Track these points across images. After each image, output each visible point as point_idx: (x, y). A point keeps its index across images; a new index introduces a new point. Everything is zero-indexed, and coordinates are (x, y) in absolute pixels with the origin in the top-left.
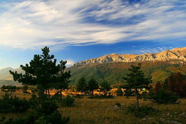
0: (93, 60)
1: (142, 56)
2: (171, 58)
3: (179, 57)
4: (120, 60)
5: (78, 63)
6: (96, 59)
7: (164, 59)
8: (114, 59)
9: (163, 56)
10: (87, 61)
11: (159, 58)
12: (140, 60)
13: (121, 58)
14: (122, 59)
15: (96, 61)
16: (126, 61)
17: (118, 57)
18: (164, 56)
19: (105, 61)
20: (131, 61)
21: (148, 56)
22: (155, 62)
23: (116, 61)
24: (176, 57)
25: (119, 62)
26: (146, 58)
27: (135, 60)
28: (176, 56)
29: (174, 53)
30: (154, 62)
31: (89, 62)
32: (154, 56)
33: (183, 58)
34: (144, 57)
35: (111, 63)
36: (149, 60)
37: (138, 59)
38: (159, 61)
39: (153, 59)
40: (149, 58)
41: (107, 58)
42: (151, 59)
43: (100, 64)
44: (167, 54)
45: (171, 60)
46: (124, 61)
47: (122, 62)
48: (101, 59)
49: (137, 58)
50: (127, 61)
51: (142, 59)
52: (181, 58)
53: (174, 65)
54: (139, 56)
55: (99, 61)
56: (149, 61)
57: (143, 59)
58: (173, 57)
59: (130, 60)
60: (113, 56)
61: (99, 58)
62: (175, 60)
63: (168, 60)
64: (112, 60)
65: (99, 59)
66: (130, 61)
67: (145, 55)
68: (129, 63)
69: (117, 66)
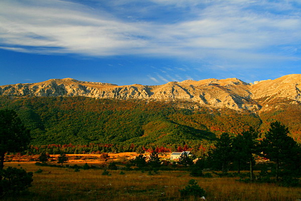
0: (20, 87)
1: (126, 88)
2: (179, 98)
3: (192, 97)
4: (81, 93)
6: (27, 86)
7: (166, 98)
8: (70, 91)
9: (165, 93)
10: (6, 89)
11: (157, 96)
12: (122, 95)
13: (84, 88)
14: (86, 91)
15: (26, 91)
16: (93, 97)
17: (77, 86)
18: (168, 92)
19: (49, 92)
20: (105, 97)
21: (137, 90)
22: (150, 102)
23: (72, 94)
24: (188, 97)
25: (79, 98)
26: (133, 93)
27: (112, 95)
28: (188, 95)
29: (185, 89)
30: (148, 102)
31: (9, 91)
32: (149, 91)
33: (199, 99)
34: (131, 91)
35: (61, 97)
36: (140, 97)
37: (118, 94)
38: (159, 102)
39: (147, 97)
40: (139, 93)
41: (54, 85)
42: (143, 96)
43: (37, 97)
44: (173, 90)
45: (178, 101)
46: (90, 96)
47: (84, 98)
48: (40, 87)
49: (117, 92)
50: (97, 96)
51: (126, 94)
53: (183, 110)
54: (120, 89)
55: (35, 91)
56: (139, 100)
57: (128, 95)
58: (183, 96)
59: (103, 96)
60: (68, 83)
61: (35, 85)
62: (185, 102)
63: (174, 100)
64: (65, 92)
65: (36, 88)
66: (101, 97)
67: (133, 87)
68: (99, 101)
69: (74, 105)
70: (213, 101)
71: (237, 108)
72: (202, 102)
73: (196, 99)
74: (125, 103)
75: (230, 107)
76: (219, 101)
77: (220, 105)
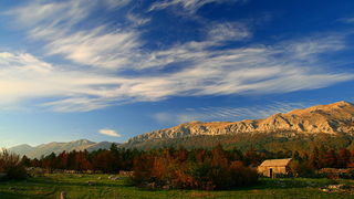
0: (160, 132)
1: (236, 125)
2: (280, 127)
3: (291, 126)
4: (202, 132)
5: (136, 138)
6: (164, 131)
7: (268, 130)
8: (193, 131)
9: (268, 125)
10: (151, 134)
11: (261, 128)
13: (204, 128)
14: (206, 130)
15: (164, 135)
16: (210, 134)
17: (199, 127)
18: (270, 124)
19: (179, 134)
20: (219, 133)
21: (245, 125)
22: (255, 134)
23: (195, 134)
24: (287, 127)
25: (200, 136)
26: (242, 128)
27: (224, 131)
28: (288, 124)
29: (286, 120)
30: (253, 134)
31: (153, 136)
32: (255, 125)
33: (298, 126)
34: (240, 127)
35: (187, 137)
36: (247, 131)
37: (230, 130)
39: (253, 130)
40: (247, 128)
41: (182, 128)
42: (250, 129)
43: (170, 139)
44: (275, 121)
45: (279, 131)
46: (208, 134)
47: (204, 136)
48: (173, 131)
49: (229, 128)
50: (213, 133)
52: (294, 128)
54: (231, 126)
55: (169, 134)
56: (246, 133)
57: (237, 130)
58: (284, 126)
61: (170, 129)
62: (284, 131)
63: (274, 131)
64: (190, 132)
65: (170, 132)
67: (242, 123)
68: (215, 136)
70: (309, 128)
71: (332, 132)
72: (299, 130)
73: (296, 127)
74: (235, 137)
75: (326, 132)
76: (315, 127)
77: (317, 130)
